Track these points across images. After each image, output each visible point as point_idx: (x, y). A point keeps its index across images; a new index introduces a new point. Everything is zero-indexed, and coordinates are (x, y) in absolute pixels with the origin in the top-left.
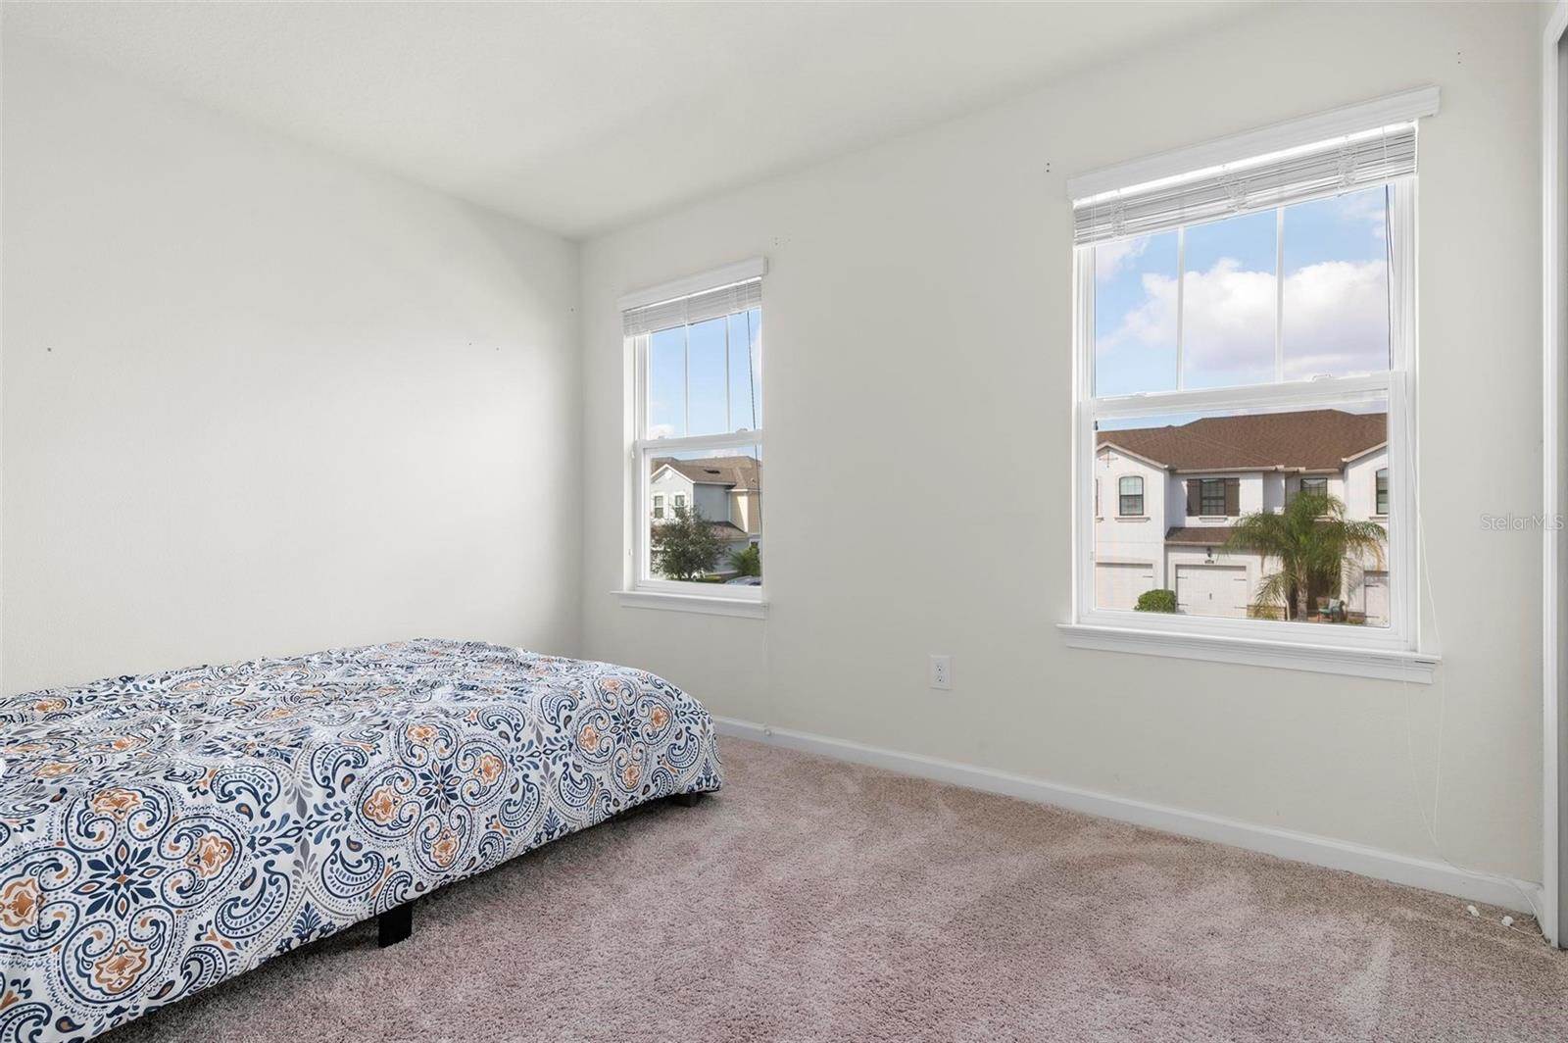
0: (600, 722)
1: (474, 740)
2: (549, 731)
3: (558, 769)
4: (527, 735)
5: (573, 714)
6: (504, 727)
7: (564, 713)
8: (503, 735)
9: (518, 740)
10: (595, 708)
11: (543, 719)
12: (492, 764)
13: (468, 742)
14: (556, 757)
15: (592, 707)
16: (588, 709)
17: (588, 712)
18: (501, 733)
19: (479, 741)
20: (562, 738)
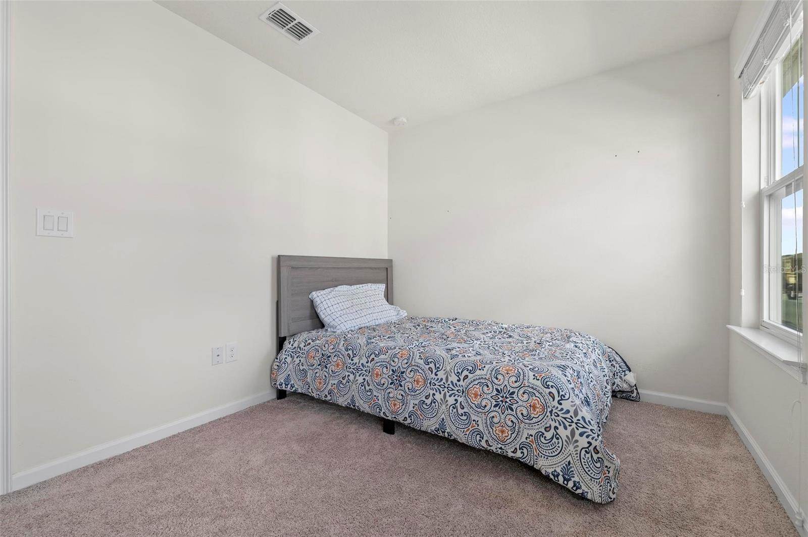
0: (485, 388)
1: (417, 366)
2: (454, 378)
3: (451, 400)
4: (441, 374)
5: (470, 376)
6: (432, 365)
7: (465, 373)
8: (430, 369)
9: (436, 375)
10: (485, 379)
11: (453, 371)
12: (421, 380)
13: (415, 365)
14: (453, 394)
15: (484, 377)
16: (481, 377)
17: (479, 379)
18: (430, 368)
19: (419, 367)
20: (459, 385)
